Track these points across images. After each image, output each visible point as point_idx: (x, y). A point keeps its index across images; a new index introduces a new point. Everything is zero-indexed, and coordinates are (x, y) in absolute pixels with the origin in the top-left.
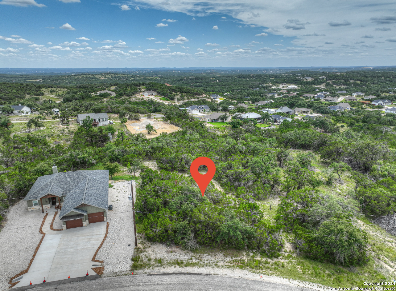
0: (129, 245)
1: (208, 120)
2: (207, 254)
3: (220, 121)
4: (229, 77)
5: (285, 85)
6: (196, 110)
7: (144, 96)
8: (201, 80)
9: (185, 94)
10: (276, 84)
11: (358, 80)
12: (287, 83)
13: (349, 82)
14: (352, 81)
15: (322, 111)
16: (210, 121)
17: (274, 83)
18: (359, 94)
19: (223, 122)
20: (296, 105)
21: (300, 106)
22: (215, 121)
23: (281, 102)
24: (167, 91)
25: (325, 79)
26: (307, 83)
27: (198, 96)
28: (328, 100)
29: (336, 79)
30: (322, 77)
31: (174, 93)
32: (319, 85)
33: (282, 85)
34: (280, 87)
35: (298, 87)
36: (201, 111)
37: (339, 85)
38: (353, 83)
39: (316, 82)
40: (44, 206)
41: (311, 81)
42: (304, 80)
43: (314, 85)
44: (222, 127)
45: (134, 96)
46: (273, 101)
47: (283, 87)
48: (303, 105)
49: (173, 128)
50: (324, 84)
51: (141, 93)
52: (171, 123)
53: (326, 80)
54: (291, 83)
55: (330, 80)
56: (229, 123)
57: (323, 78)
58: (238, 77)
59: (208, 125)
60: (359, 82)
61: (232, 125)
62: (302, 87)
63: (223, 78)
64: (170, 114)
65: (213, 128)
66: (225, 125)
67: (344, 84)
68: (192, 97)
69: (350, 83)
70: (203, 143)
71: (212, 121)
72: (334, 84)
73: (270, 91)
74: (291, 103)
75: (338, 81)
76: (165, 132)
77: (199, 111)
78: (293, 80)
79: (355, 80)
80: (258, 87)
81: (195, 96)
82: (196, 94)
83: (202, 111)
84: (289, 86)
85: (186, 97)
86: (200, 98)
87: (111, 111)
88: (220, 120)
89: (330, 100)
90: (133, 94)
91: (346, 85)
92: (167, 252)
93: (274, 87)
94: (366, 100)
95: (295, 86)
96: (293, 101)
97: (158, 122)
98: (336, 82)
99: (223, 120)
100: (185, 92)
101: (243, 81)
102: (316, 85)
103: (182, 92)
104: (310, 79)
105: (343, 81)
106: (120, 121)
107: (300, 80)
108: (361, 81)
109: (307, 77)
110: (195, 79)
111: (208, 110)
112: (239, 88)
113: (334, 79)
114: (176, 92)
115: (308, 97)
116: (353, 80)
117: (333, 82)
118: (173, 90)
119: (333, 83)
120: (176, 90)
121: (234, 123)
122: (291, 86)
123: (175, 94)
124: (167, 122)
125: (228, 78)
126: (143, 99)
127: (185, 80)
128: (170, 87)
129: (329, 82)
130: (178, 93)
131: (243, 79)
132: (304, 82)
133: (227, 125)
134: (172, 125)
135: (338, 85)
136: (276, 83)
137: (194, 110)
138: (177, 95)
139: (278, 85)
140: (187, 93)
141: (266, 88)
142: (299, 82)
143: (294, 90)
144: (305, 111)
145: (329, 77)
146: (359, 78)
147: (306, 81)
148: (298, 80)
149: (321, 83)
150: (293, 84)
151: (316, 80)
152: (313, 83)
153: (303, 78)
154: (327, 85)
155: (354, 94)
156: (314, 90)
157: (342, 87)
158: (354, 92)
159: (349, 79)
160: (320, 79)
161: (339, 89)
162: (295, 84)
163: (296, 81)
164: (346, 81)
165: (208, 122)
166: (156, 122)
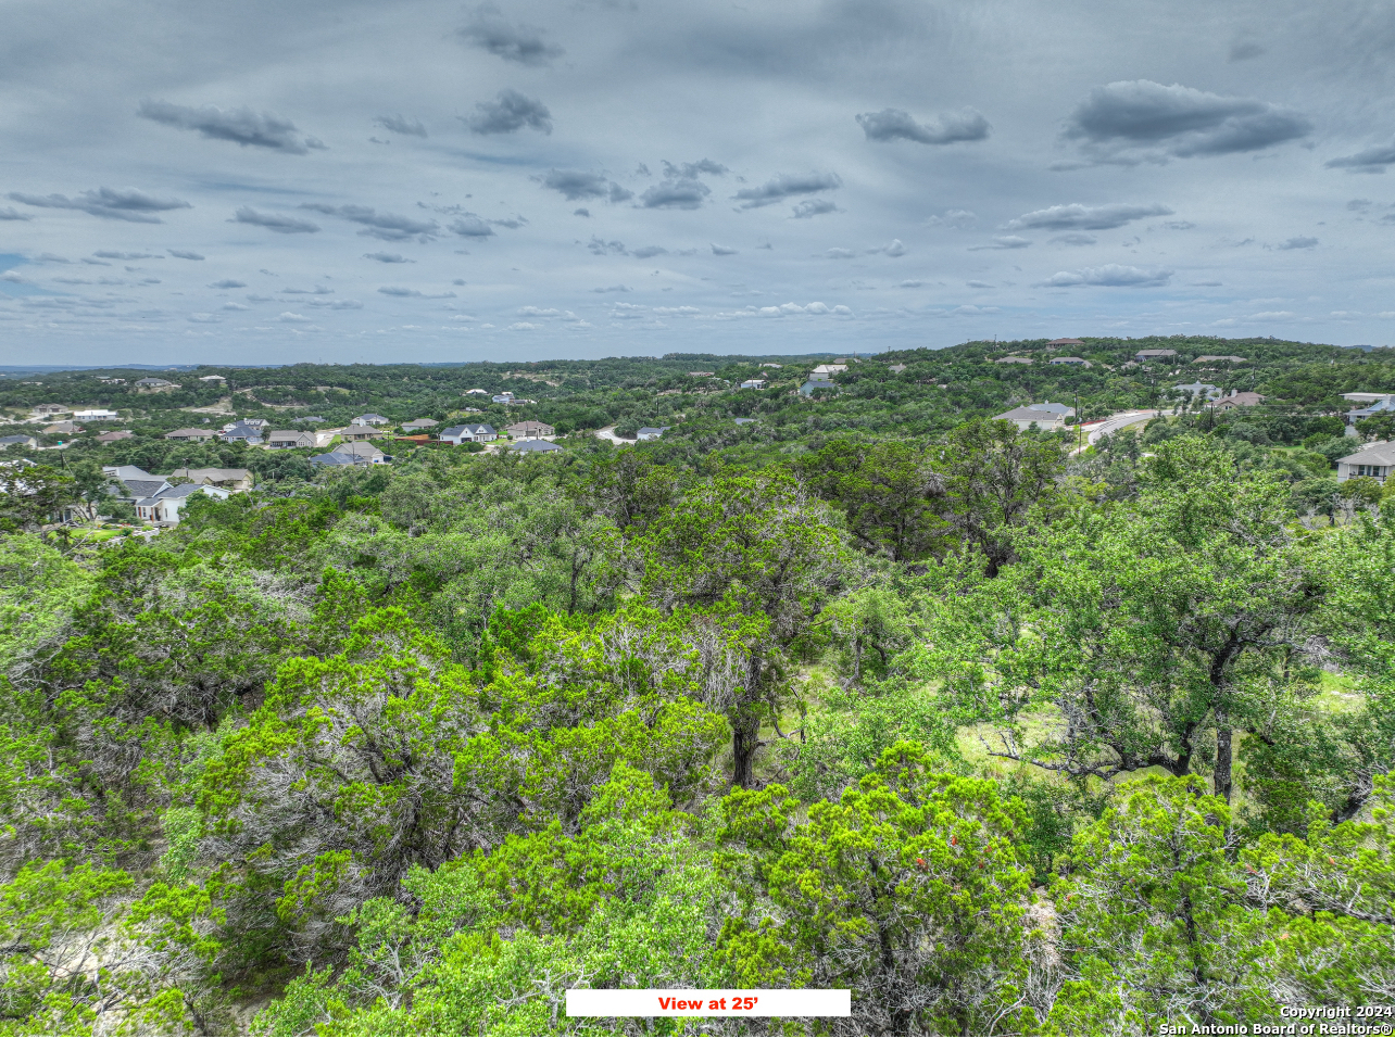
5: (55, 410)
10: (8, 410)
12: (61, 402)
13: (314, 392)
14: (321, 389)
18: (373, 420)
25: (224, 385)
26: (156, 400)
28: (280, 444)
29: (268, 383)
30: (208, 378)
32: (206, 405)
33: (42, 410)
34: (36, 417)
35: (121, 414)
37: (284, 403)
38: (329, 395)
39: (193, 394)
41: (169, 393)
42: (141, 391)
43: (188, 405)
46: (32, 462)
47: (48, 419)
50: (226, 402)
53: (231, 387)
54: (81, 401)
55: (244, 386)
57: (217, 382)
60: (345, 392)
62: (136, 414)
67: (298, 400)
69: (319, 394)
72: (265, 401)
75: (276, 390)
78: (91, 391)
79: (331, 385)
84: (77, 413)
89: (290, 443)
91: (309, 400)
93: (2, 421)
95: (104, 412)
98: (268, 393)
102: (197, 407)
104: (159, 387)
105: (291, 388)
107: (122, 390)
108: (350, 387)
109: (146, 380)
113: (257, 384)
116: (327, 384)
117: (256, 394)
119: (262, 396)
122: (87, 412)
129: (245, 394)
132: (143, 398)
135: (278, 403)
136: (8, 404)
139: (20, 411)
142: (118, 395)
143: (114, 426)
144: (223, 477)
145: (236, 377)
146: (343, 378)
147: (148, 392)
148: (111, 390)
149: (213, 397)
150: (94, 406)
151: (188, 387)
152: (182, 400)
153: (133, 382)
154: (239, 403)
155: (355, 421)
156: (197, 421)
157: (297, 407)
158: (353, 417)
159: (310, 380)
160: (204, 383)
161: (292, 414)
162: (103, 403)
163: (106, 396)
164: (303, 386)
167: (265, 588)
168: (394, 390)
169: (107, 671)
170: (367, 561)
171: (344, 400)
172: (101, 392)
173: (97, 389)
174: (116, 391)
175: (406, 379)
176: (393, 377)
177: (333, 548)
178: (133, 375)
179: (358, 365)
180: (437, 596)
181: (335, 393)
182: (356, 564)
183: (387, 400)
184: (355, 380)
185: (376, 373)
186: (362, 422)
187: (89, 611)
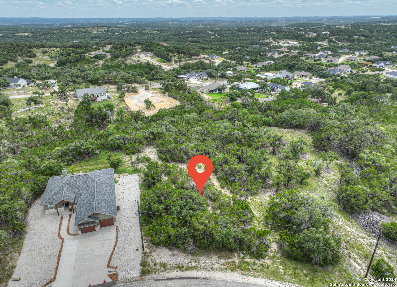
0: (137, 250)
1: (205, 91)
2: (204, 257)
3: (218, 91)
5: (286, 41)
7: (140, 57)
8: (199, 35)
9: (183, 55)
10: (277, 40)
11: (362, 36)
12: (288, 39)
13: (353, 38)
14: (356, 37)
15: (322, 74)
16: (208, 91)
17: (275, 38)
18: (362, 53)
19: (221, 93)
20: (296, 67)
21: (299, 69)
22: (213, 92)
23: (280, 63)
24: (164, 52)
25: (328, 35)
26: (310, 39)
27: (196, 57)
28: (328, 61)
29: (340, 35)
30: (325, 32)
31: (171, 54)
32: (321, 41)
33: (284, 41)
34: (281, 43)
35: (300, 43)
36: (199, 79)
37: (342, 42)
38: (357, 40)
39: (319, 38)
40: (58, 209)
41: (313, 37)
42: (307, 36)
43: (317, 41)
44: (220, 99)
45: (129, 58)
46: (272, 62)
47: (284, 44)
48: (302, 68)
49: (171, 102)
50: (326, 41)
51: (137, 54)
52: (170, 96)
53: (329, 36)
54: (292, 38)
55: (333, 36)
56: (227, 95)
57: (326, 34)
58: (238, 31)
59: (206, 97)
60: (363, 38)
61: (230, 97)
62: (303, 43)
63: (222, 32)
64: (168, 86)
65: (211, 100)
66: (223, 97)
67: (347, 41)
68: (190, 59)
69: (354, 40)
70: (200, 128)
71: (210, 92)
72: (337, 41)
73: (270, 49)
75: (342, 37)
76: (163, 108)
77: (197, 79)
78: (295, 36)
79: (359, 36)
80: (258, 43)
81: (193, 57)
82: (193, 55)
83: (200, 78)
84: (290, 43)
85: (184, 58)
86: (198, 59)
87: (108, 81)
89: (331, 61)
90: (129, 55)
91: (350, 41)
92: (170, 255)
93: (275, 44)
94: (368, 61)
95: (296, 43)
96: (293, 63)
97: (155, 94)
98: (339, 38)
99: (221, 91)
100: (182, 53)
101: (242, 35)
102: (319, 42)
103: (179, 53)
104: (312, 35)
105: (346, 37)
106: (118, 95)
107: (302, 36)
108: (365, 36)
109: (309, 33)
110: (193, 33)
111: (206, 77)
112: (239, 44)
113: (337, 35)
114: (173, 53)
115: (309, 56)
116: (358, 36)
117: (336, 38)
118: (169, 51)
120: (173, 51)
121: (232, 95)
122: (292, 43)
123: (172, 55)
124: (165, 94)
125: (227, 32)
126: (139, 61)
127: (182, 35)
128: (167, 47)
129: (332, 38)
130: (175, 54)
131: (243, 33)
132: (306, 38)
133: (225, 97)
134: (170, 98)
135: (341, 42)
136: (277, 38)
137: (192, 78)
138: (174, 56)
139: (279, 41)
140: (184, 53)
141: (266, 44)
142: (300, 37)
143: (296, 48)
144: (305, 74)
145: (332, 32)
147: (308, 37)
149: (324, 39)
150: (294, 41)
151: (318, 35)
152: (316, 40)
153: (306, 33)
155: (355, 53)
157: (345, 44)
158: (357, 50)
159: (353, 34)
160: (323, 34)
161: (341, 47)
162: (297, 40)
163: (298, 37)
165: (206, 93)
166: (153, 95)
172: (297, 36)
173: (297, 35)
174: (301, 36)
186: (357, 54)
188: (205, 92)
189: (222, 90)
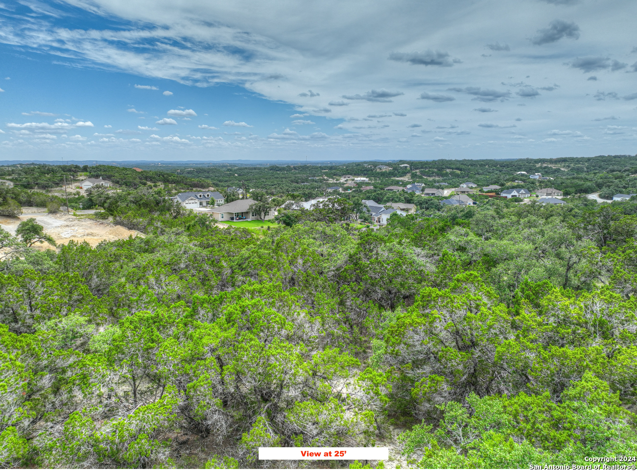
1: (220, 216)
3: (251, 217)
4: (255, 169)
5: (349, 177)
6: (193, 201)
7: (81, 188)
8: (207, 174)
9: (174, 185)
10: (334, 177)
11: (457, 169)
12: (351, 174)
13: (445, 172)
14: (448, 171)
15: (434, 207)
16: (226, 217)
17: (332, 175)
18: (470, 185)
19: (261, 220)
21: (393, 200)
22: (240, 219)
24: (135, 179)
25: (408, 168)
26: (383, 174)
27: (200, 189)
28: (428, 194)
29: (426, 168)
30: (403, 165)
31: (149, 183)
32: (401, 176)
33: (345, 177)
34: (342, 180)
35: (370, 180)
36: (204, 204)
37: (432, 177)
38: (451, 173)
39: (396, 172)
41: (388, 171)
42: (378, 170)
43: (394, 177)
44: (259, 230)
45: (58, 188)
47: (346, 180)
48: (397, 200)
50: (409, 175)
51: (77, 184)
52: (117, 223)
53: (411, 169)
54: (358, 175)
55: (416, 169)
56: (277, 219)
57: (406, 167)
59: (222, 227)
60: (458, 172)
62: (375, 180)
66: (266, 227)
67: (438, 175)
69: (447, 173)
71: (232, 219)
72: (424, 175)
73: (329, 186)
74: (375, 197)
75: (429, 171)
77: (201, 204)
78: (361, 170)
79: (453, 169)
80: (307, 180)
81: (194, 189)
82: (196, 186)
83: (208, 203)
84: (356, 179)
88: (251, 214)
89: (432, 194)
90: (57, 184)
91: (442, 175)
93: (331, 181)
95: (364, 179)
97: (76, 222)
98: (426, 172)
99: (260, 215)
100: (173, 182)
102: (397, 177)
103: (166, 182)
104: (385, 169)
105: (435, 170)
107: (372, 170)
108: (461, 170)
109: (380, 166)
110: (197, 172)
111: (222, 202)
113: (422, 168)
114: (154, 182)
116: (451, 168)
117: (421, 173)
118: (146, 178)
119: (423, 173)
120: (154, 178)
121: (288, 217)
122: (359, 179)
123: (153, 184)
124: (104, 221)
125: (253, 171)
126: (78, 193)
127: (178, 174)
128: (142, 172)
129: (416, 172)
130: (159, 183)
131: (279, 172)
132: (378, 173)
133: (272, 226)
134: (119, 226)
135: (429, 176)
136: (335, 175)
137: (187, 202)
139: (338, 178)
140: (178, 183)
141: (321, 181)
142: (369, 172)
143: (368, 184)
144: (405, 207)
145: (414, 165)
146: (458, 166)
147: (381, 171)
148: (367, 170)
149: (404, 174)
150: (361, 176)
151: (395, 169)
152: (392, 174)
153: (375, 167)
154: (414, 176)
155: (462, 185)
156: (397, 183)
157: (437, 178)
158: (461, 184)
159: (444, 166)
160: (401, 168)
161: (435, 181)
162: (365, 175)
163: (366, 172)
164: (440, 169)
165: (222, 222)
166: (69, 223)
167: (418, 255)
168: (481, 171)
169: (358, 280)
170: (462, 249)
171: (458, 176)
172: (364, 171)
174: (369, 170)
175: (487, 167)
176: (481, 165)
177: (448, 241)
178: (375, 164)
179: (465, 160)
180: (494, 269)
181: (454, 173)
182: (457, 250)
183: (477, 176)
184: (463, 167)
185: (473, 163)
186: (465, 186)
187: (354, 256)
188: (220, 219)
189: (263, 214)
